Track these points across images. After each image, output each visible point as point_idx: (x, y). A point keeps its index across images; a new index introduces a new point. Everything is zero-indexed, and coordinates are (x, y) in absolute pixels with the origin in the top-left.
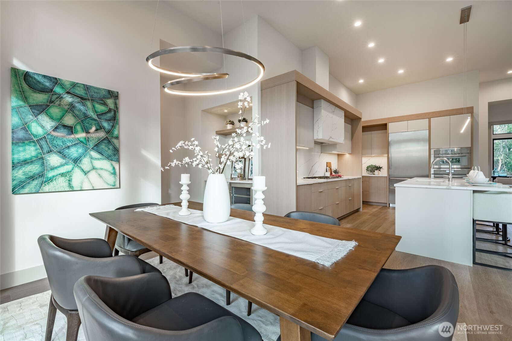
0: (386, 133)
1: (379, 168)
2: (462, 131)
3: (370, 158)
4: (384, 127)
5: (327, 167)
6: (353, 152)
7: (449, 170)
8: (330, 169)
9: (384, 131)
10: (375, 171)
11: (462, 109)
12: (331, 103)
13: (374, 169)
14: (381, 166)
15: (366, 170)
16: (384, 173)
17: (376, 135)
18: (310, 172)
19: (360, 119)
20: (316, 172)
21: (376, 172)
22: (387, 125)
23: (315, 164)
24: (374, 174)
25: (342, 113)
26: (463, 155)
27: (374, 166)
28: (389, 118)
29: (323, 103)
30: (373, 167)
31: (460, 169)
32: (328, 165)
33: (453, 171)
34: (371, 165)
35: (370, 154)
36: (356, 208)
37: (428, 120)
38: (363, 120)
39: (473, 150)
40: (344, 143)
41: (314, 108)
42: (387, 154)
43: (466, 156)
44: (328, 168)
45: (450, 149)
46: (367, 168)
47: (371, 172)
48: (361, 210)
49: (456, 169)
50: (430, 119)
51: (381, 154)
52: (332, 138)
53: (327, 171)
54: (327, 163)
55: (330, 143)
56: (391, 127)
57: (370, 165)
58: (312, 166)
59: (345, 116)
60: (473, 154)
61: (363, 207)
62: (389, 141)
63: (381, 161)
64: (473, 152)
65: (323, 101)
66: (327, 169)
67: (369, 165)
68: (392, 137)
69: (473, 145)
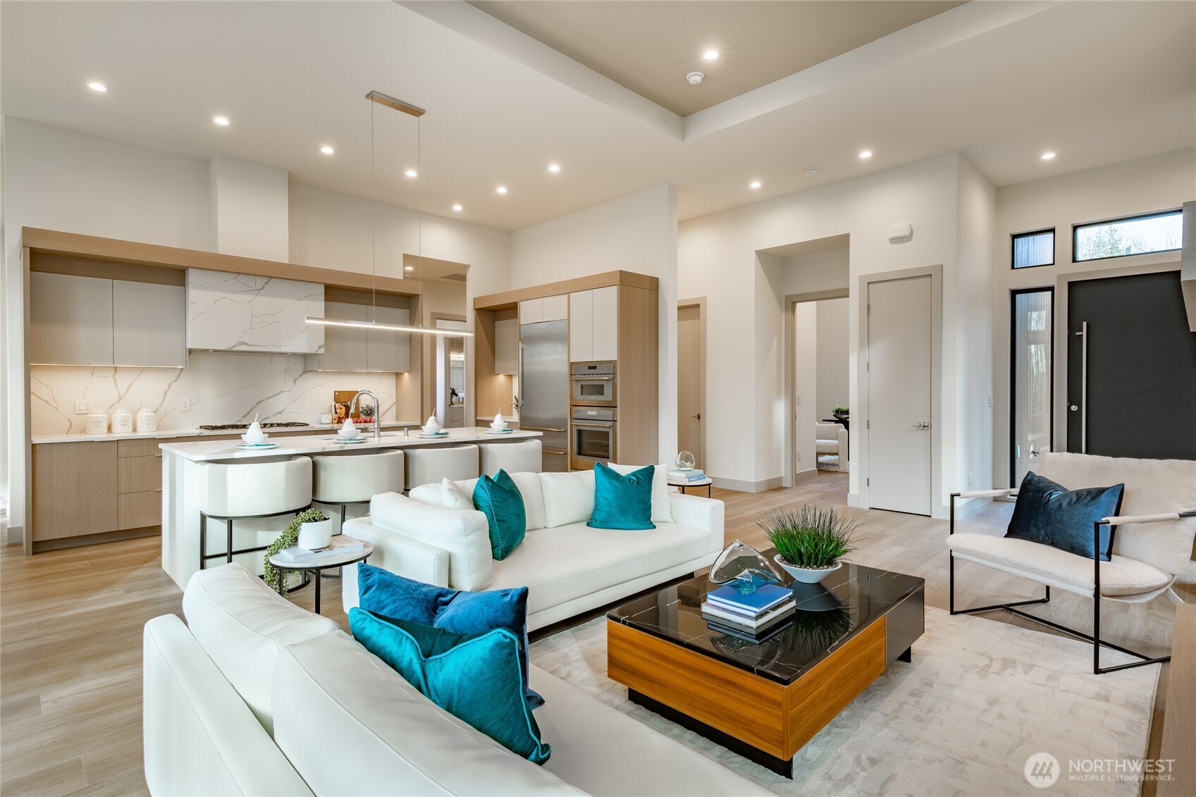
6: (412, 368)
12: (241, 274)
18: (248, 414)
20: (279, 413)
22: (518, 306)
23: (274, 396)
25: (314, 290)
26: (607, 377)
28: (519, 292)
29: (197, 277)
37: (566, 297)
41: (187, 286)
43: (610, 380)
50: (569, 295)
52: (251, 345)
54: (337, 393)
58: (259, 402)
65: (194, 272)
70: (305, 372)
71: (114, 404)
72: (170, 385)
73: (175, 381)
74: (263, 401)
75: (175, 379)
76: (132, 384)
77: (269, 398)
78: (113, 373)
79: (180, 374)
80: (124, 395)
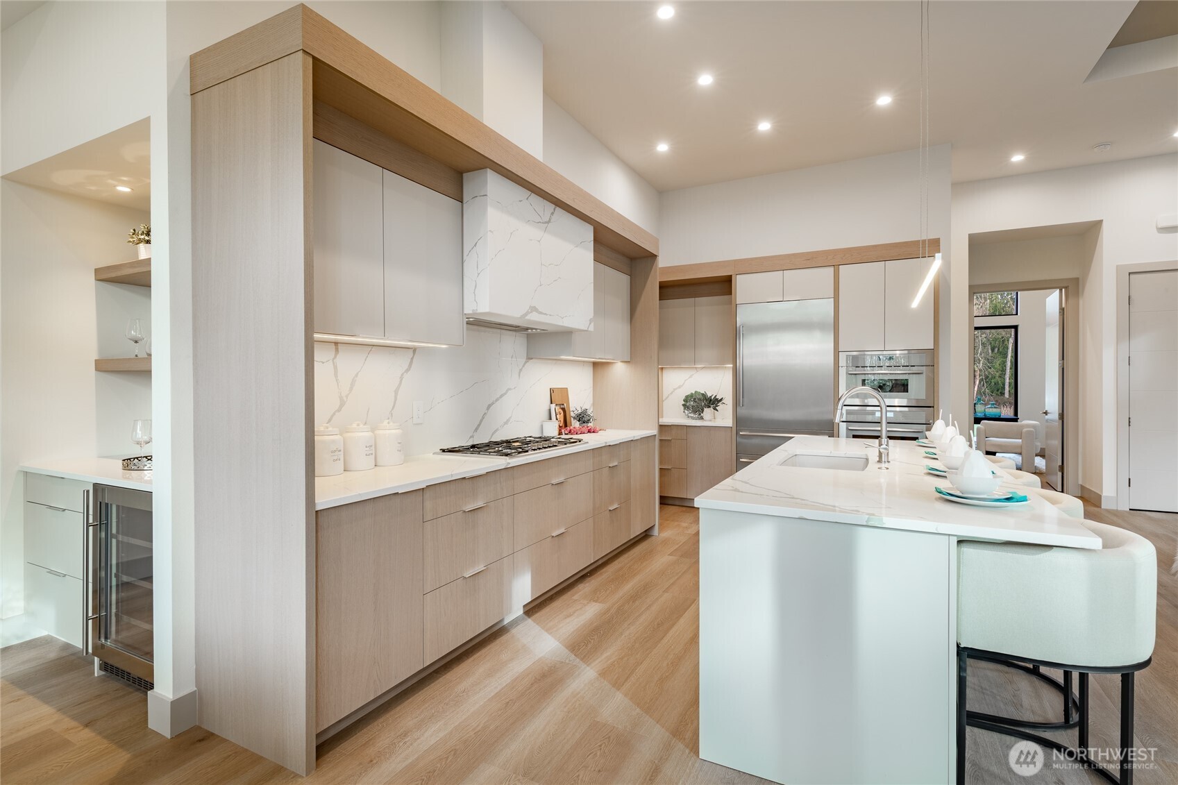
0: (730, 303)
1: (713, 402)
2: (915, 304)
3: (692, 372)
4: (723, 285)
5: (551, 403)
6: (633, 358)
7: (881, 411)
8: (564, 409)
9: (726, 297)
10: (705, 409)
11: (916, 243)
12: (532, 191)
13: (701, 403)
14: (719, 397)
15: (682, 408)
16: (723, 417)
17: (704, 308)
18: (479, 425)
19: (654, 257)
20: (506, 423)
21: (708, 412)
22: (731, 281)
23: (502, 396)
24: (702, 418)
25: (588, 233)
26: (915, 370)
27: (701, 397)
28: (736, 263)
29: (493, 182)
30: (700, 399)
31: (906, 409)
32: (558, 398)
33: (890, 415)
34: (696, 392)
35: (691, 363)
36: (637, 530)
37: (832, 269)
38: (662, 262)
39: (938, 358)
40: (591, 328)
41: (465, 201)
42: (733, 364)
43: (922, 373)
44: (553, 406)
45: (885, 352)
46: (684, 401)
47: (695, 412)
48: (656, 532)
49: (898, 409)
50: (836, 267)
51: (718, 363)
52: (541, 313)
53: (550, 418)
54: (552, 391)
55: (550, 329)
56: (742, 284)
57: (692, 394)
58: (489, 407)
59: (596, 240)
60: (938, 367)
61: (660, 525)
62: (738, 325)
63: (718, 382)
64: (938, 363)
65: (491, 176)
66: (550, 410)
67: (689, 393)
68: (744, 316)
69: (938, 345)
70: (529, 358)
71: (334, 414)
72: (401, 378)
73: (407, 371)
74: (493, 403)
75: (407, 367)
76: (357, 375)
77: (497, 400)
78: (333, 353)
79: (412, 359)
80: (347, 397)
